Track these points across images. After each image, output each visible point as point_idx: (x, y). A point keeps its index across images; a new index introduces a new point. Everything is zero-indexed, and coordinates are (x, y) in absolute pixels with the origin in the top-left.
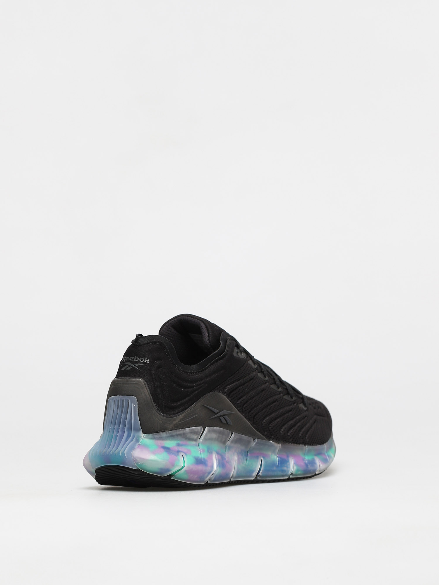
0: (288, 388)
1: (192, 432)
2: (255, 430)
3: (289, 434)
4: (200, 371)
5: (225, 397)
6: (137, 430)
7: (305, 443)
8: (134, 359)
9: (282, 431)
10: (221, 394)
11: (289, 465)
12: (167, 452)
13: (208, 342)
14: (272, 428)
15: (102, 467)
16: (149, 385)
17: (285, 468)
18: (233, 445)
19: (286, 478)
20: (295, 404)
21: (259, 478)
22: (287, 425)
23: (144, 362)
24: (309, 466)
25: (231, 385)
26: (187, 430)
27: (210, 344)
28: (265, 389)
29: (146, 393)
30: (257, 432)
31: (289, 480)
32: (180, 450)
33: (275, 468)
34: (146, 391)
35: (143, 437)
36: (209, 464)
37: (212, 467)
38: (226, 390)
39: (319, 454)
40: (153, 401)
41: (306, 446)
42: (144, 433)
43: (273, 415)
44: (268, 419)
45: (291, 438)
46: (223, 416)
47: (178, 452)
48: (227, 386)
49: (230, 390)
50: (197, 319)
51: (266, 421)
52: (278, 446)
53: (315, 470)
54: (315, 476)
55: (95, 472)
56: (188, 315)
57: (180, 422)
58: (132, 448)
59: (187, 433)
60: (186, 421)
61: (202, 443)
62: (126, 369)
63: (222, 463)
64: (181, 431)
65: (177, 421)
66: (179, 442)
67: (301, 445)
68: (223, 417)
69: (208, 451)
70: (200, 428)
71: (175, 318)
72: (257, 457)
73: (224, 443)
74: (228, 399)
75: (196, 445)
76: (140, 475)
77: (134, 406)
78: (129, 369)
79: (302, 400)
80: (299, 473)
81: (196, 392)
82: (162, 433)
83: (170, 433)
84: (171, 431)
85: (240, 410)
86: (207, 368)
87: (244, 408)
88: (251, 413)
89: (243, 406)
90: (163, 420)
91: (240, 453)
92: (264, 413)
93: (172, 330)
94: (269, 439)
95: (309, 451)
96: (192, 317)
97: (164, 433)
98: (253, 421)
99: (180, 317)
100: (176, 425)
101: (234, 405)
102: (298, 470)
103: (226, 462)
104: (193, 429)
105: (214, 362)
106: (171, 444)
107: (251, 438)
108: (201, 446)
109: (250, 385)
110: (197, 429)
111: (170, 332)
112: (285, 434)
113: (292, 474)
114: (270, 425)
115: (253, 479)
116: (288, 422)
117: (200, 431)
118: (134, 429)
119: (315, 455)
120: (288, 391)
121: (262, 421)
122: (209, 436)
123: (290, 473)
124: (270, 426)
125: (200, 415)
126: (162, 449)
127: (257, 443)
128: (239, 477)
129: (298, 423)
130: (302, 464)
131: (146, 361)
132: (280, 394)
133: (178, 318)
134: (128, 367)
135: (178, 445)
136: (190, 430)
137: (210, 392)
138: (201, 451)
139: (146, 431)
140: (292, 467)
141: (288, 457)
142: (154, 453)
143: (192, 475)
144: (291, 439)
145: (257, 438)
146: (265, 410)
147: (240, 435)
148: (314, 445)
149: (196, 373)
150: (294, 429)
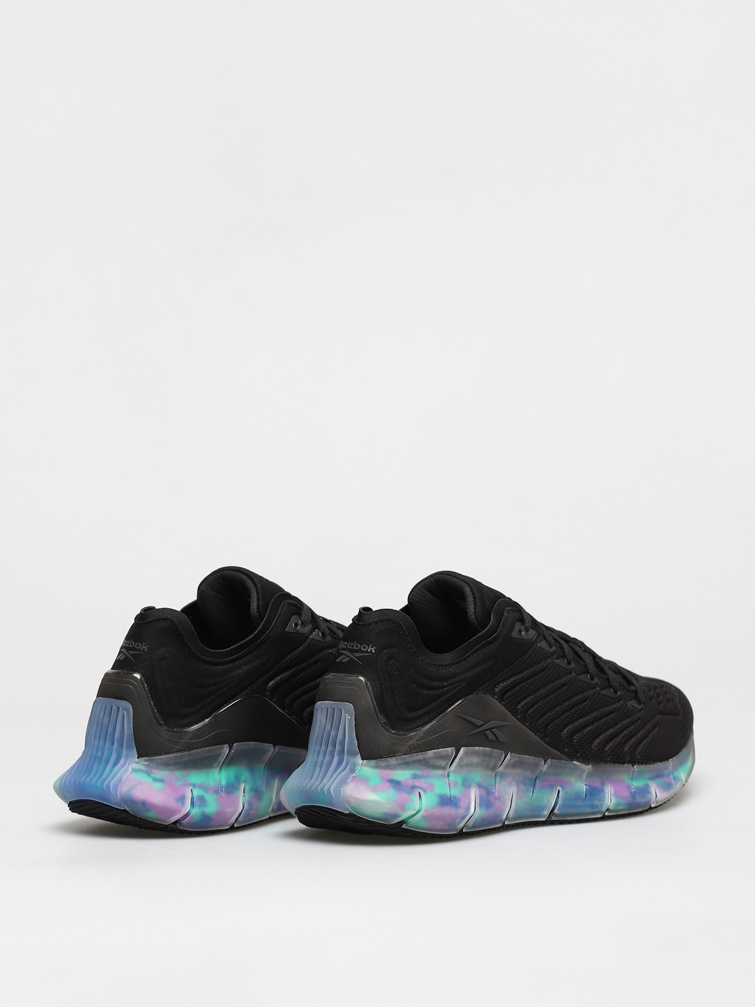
0: (610, 678)
1: (437, 757)
2: (547, 746)
3: (606, 749)
4: (455, 663)
5: (495, 700)
6: (352, 754)
7: (633, 762)
8: (353, 646)
9: (596, 744)
10: (488, 696)
11: (604, 797)
12: (395, 787)
13: (473, 617)
14: (577, 742)
15: (304, 807)
16: (373, 686)
17: (596, 802)
18: (508, 771)
19: (599, 816)
20: (622, 702)
21: (553, 818)
22: (603, 735)
23: (367, 652)
24: (637, 798)
25: (506, 682)
26: (430, 753)
27: (477, 620)
28: (568, 684)
29: (368, 698)
30: (550, 748)
31: (604, 818)
32: (417, 784)
33: (579, 803)
34: (369, 695)
35: (362, 764)
36: (463, 804)
37: (468, 808)
38: (498, 690)
39: (658, 776)
40: (378, 711)
41: (635, 767)
42: (363, 759)
43: (580, 721)
44: (570, 728)
45: (609, 755)
46: (489, 729)
47: (413, 787)
48: (499, 683)
49: (503, 689)
50: (461, 580)
51: (567, 731)
52: (588, 768)
53: (648, 802)
54: (650, 811)
55: (295, 813)
56: (449, 573)
57: (419, 742)
58: (344, 782)
59: (430, 759)
60: (429, 740)
61: (455, 771)
62: (342, 661)
63: (487, 800)
64: (420, 756)
65: (414, 741)
66: (417, 772)
67: (626, 765)
68: (491, 731)
69: (464, 784)
70: (450, 750)
71: (431, 577)
72: (552, 787)
73: (494, 769)
74: (501, 704)
75: (444, 776)
76: (353, 821)
77: (349, 718)
78: (345, 660)
79: (634, 695)
80: (621, 807)
81: (448, 695)
82: (390, 759)
83: (403, 759)
84: (404, 755)
85: (521, 718)
86: (468, 657)
87: (529, 715)
88: (541, 721)
89: (527, 712)
90: (392, 739)
91: (524, 782)
92: (565, 720)
93: (427, 594)
94: (572, 758)
95: (640, 773)
96: (454, 577)
97: (394, 759)
98: (545, 732)
99: (438, 576)
100: (412, 747)
101: (510, 712)
102: (618, 804)
103: (496, 799)
104: (439, 752)
105: (479, 649)
106: (403, 775)
107: (541, 759)
108: (452, 777)
109: (540, 680)
110: (446, 751)
111: (424, 597)
112: (599, 750)
113: (608, 810)
114: (575, 737)
115: (544, 820)
116: (606, 730)
117: (450, 754)
118: (348, 753)
119: (651, 779)
120: (610, 682)
121: (562, 731)
122: (467, 760)
123: (604, 809)
124: (575, 739)
125: (451, 730)
126: (388, 784)
127: (550, 766)
128: (519, 818)
129: (623, 731)
130: (626, 794)
131: (371, 650)
132: (595, 688)
133: (435, 577)
134: (345, 658)
135: (415, 777)
136: (434, 753)
137: (470, 694)
138: (452, 784)
139: (367, 755)
140: (610, 798)
141: (603, 784)
142: (375, 790)
143: (434, 822)
144: (610, 757)
145: (551, 759)
146: (566, 715)
147: (521, 755)
148: (650, 764)
149: (450, 665)
150: (615, 741)
